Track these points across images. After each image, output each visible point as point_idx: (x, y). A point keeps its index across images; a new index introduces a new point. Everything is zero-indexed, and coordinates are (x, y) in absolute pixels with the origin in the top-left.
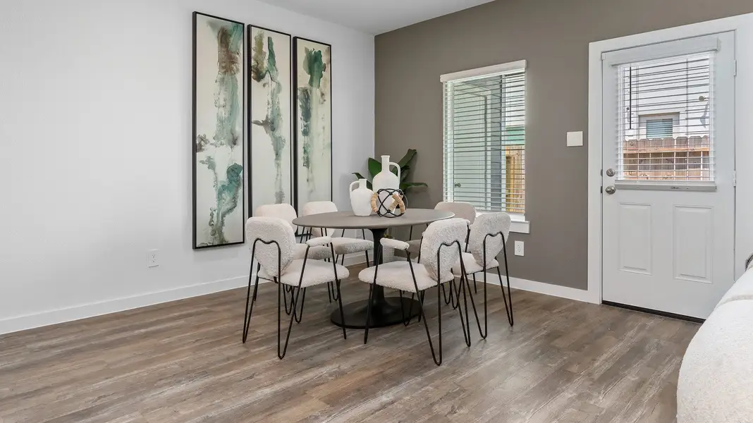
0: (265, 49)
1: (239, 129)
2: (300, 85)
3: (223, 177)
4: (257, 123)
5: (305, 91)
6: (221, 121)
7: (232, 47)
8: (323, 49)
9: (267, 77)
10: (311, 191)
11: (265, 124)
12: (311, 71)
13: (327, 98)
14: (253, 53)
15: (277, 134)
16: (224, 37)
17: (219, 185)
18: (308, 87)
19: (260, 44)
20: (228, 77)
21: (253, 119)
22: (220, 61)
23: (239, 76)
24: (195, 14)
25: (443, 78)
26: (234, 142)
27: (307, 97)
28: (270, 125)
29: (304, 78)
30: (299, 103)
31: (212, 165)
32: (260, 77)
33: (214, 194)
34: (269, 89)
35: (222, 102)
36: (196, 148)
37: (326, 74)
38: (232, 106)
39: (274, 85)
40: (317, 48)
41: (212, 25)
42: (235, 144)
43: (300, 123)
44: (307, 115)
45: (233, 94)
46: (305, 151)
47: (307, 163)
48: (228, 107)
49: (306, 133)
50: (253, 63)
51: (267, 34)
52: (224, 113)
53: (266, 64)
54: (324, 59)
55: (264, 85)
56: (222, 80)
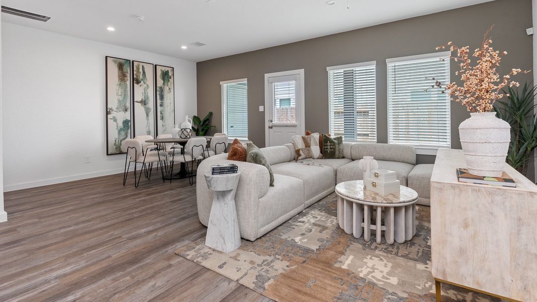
0: (141, 70)
1: (128, 105)
2: (158, 86)
3: (121, 125)
4: (137, 102)
5: (161, 88)
6: (119, 101)
7: (125, 70)
8: (170, 69)
9: (142, 82)
10: (164, 131)
11: (141, 102)
12: (163, 79)
13: (172, 90)
14: (135, 73)
15: (147, 106)
16: (121, 66)
17: (119, 128)
18: (162, 86)
19: (138, 68)
20: (122, 83)
21: (135, 100)
22: (119, 76)
23: (128, 83)
24: (106, 57)
25: (221, 83)
26: (126, 110)
27: (162, 90)
28: (144, 102)
29: (160, 82)
30: (158, 93)
31: (115, 120)
32: (138, 82)
33: (116, 132)
34: (142, 88)
35: (120, 94)
36: (107, 113)
37: (171, 80)
38: (124, 95)
39: (145, 85)
40: (167, 69)
41: (115, 62)
42: (126, 111)
43: (159, 102)
44: (162, 98)
45: (125, 91)
46: (161, 113)
47: (162, 118)
48: (123, 96)
49: (161, 105)
50: (135, 76)
51: (141, 64)
52: (121, 98)
53: (141, 77)
54: (170, 74)
55: (140, 86)
56: (120, 84)
